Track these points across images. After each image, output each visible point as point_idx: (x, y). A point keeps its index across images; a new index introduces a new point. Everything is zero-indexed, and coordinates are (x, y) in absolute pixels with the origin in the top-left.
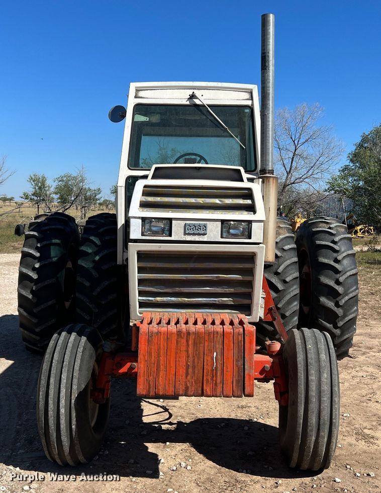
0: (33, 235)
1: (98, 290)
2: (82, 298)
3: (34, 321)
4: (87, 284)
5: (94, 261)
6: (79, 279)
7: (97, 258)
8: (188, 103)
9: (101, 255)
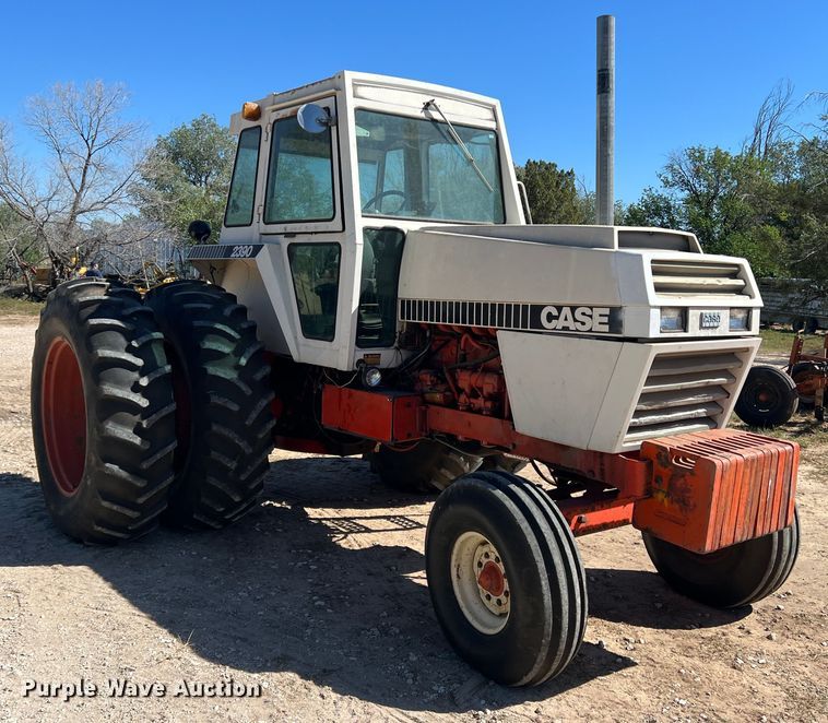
0: (111, 325)
1: (254, 415)
2: (226, 433)
3: (140, 484)
4: (235, 408)
5: (237, 367)
6: (215, 399)
7: (243, 361)
8: (423, 115)
9: (248, 355)
